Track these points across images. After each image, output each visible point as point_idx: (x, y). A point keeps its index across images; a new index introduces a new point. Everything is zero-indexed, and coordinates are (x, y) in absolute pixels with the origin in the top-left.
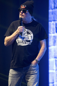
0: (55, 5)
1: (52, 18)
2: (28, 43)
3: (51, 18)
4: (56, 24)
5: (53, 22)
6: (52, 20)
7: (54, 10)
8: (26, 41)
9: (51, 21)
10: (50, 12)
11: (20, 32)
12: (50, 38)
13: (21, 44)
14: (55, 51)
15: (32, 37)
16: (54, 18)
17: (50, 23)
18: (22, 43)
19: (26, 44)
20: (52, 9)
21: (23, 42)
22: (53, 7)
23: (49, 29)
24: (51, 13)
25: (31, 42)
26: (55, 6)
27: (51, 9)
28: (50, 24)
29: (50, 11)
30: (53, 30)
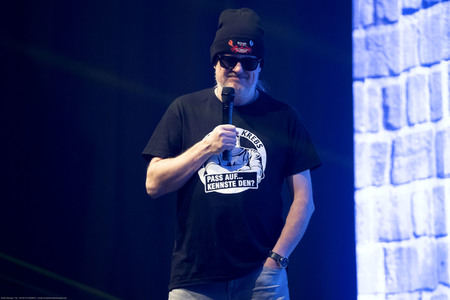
0: (379, 9)
1: (367, 66)
2: (249, 182)
3: (362, 65)
4: (384, 91)
5: (368, 82)
6: (365, 74)
7: (373, 31)
8: (240, 175)
9: (362, 80)
10: (359, 39)
11: (223, 147)
12: (360, 154)
13: (217, 185)
14: (379, 210)
15: (260, 159)
16: (374, 63)
17: (357, 85)
18: (222, 185)
19: (237, 186)
20: (365, 27)
21: (227, 178)
22: (369, 19)
23: (356, 114)
24: (363, 44)
25: (259, 177)
26: (380, 15)
27: (360, 26)
28: (360, 90)
29: (358, 34)
30: (372, 118)
